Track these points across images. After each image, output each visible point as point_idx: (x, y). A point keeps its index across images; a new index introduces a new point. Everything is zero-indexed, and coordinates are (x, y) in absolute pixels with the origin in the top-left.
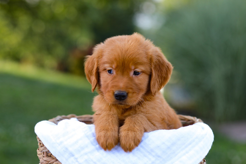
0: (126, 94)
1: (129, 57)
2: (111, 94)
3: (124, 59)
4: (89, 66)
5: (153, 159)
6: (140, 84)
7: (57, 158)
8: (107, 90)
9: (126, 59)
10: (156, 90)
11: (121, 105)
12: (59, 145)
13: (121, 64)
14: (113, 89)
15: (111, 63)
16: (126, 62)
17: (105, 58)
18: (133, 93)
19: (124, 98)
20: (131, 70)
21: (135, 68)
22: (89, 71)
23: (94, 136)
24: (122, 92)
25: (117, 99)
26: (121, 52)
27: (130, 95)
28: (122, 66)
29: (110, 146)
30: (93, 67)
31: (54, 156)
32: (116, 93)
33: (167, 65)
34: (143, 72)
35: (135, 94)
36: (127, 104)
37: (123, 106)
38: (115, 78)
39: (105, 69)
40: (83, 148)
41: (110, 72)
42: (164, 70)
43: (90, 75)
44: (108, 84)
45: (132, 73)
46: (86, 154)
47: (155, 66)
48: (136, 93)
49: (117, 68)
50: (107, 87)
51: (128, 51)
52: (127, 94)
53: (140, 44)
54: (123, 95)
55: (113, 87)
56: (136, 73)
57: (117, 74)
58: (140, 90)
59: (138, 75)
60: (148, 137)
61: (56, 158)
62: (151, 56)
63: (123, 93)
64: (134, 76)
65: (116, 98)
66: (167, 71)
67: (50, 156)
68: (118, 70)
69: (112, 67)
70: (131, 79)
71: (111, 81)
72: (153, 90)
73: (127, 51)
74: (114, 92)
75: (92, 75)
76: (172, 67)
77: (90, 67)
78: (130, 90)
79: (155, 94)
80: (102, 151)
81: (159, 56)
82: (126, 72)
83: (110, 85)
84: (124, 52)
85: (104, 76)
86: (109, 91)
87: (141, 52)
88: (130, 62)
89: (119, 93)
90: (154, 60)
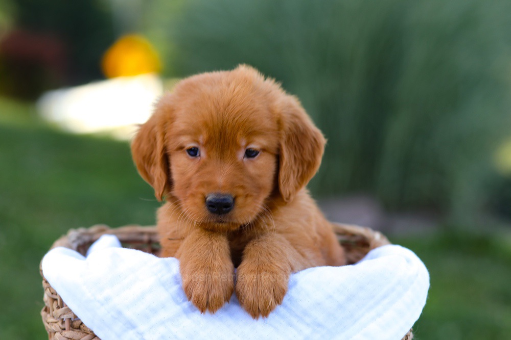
0: (231, 200)
1: (234, 118)
2: (198, 200)
3: (223, 123)
4: (142, 145)
5: (307, 331)
6: (260, 176)
7: (96, 333)
8: (189, 192)
9: (227, 123)
10: (291, 190)
11: (221, 225)
12: (102, 305)
13: (217, 135)
14: (202, 190)
15: (194, 133)
16: (228, 131)
17: (180, 124)
18: (247, 196)
19: (228, 209)
20: (238, 147)
21: (248, 144)
22: (144, 158)
23: (178, 283)
24: (223, 195)
25: (212, 212)
26: (216, 108)
27: (240, 201)
28: (220, 138)
29: (215, 303)
30: (153, 146)
31: (87, 328)
32: (209, 198)
33: (314, 135)
34: (264, 150)
35: (249, 200)
36: (235, 221)
37: (224, 225)
38: (204, 165)
39: (181, 148)
40: (154, 311)
41: (192, 153)
42: (308, 147)
43: (146, 165)
44: (190, 179)
45: (241, 154)
46: (162, 323)
47: (289, 138)
48: (251, 196)
49: (208, 143)
50: (188, 185)
51: (231, 106)
52: (235, 199)
53: (255, 89)
54: (225, 202)
55: (202, 184)
56: (250, 154)
57: (209, 156)
58: (260, 188)
59: (254, 156)
60: (295, 283)
61: (92, 332)
62: (280, 114)
63: (226, 197)
64: (245, 159)
65: (209, 210)
66: (313, 149)
67: (79, 328)
68: (212, 148)
69: (198, 142)
70: (240, 168)
71: (197, 172)
72: (285, 190)
73: (229, 105)
74: (206, 196)
75: (151, 165)
76: (323, 141)
77: (146, 148)
78: (241, 191)
79: (288, 199)
80: (197, 316)
81: (295, 116)
82: (229, 152)
83: (195, 181)
84: (222, 109)
85: (181, 164)
86: (193, 195)
87: (257, 105)
88: (238, 130)
89: (217, 198)
90: (287, 125)
